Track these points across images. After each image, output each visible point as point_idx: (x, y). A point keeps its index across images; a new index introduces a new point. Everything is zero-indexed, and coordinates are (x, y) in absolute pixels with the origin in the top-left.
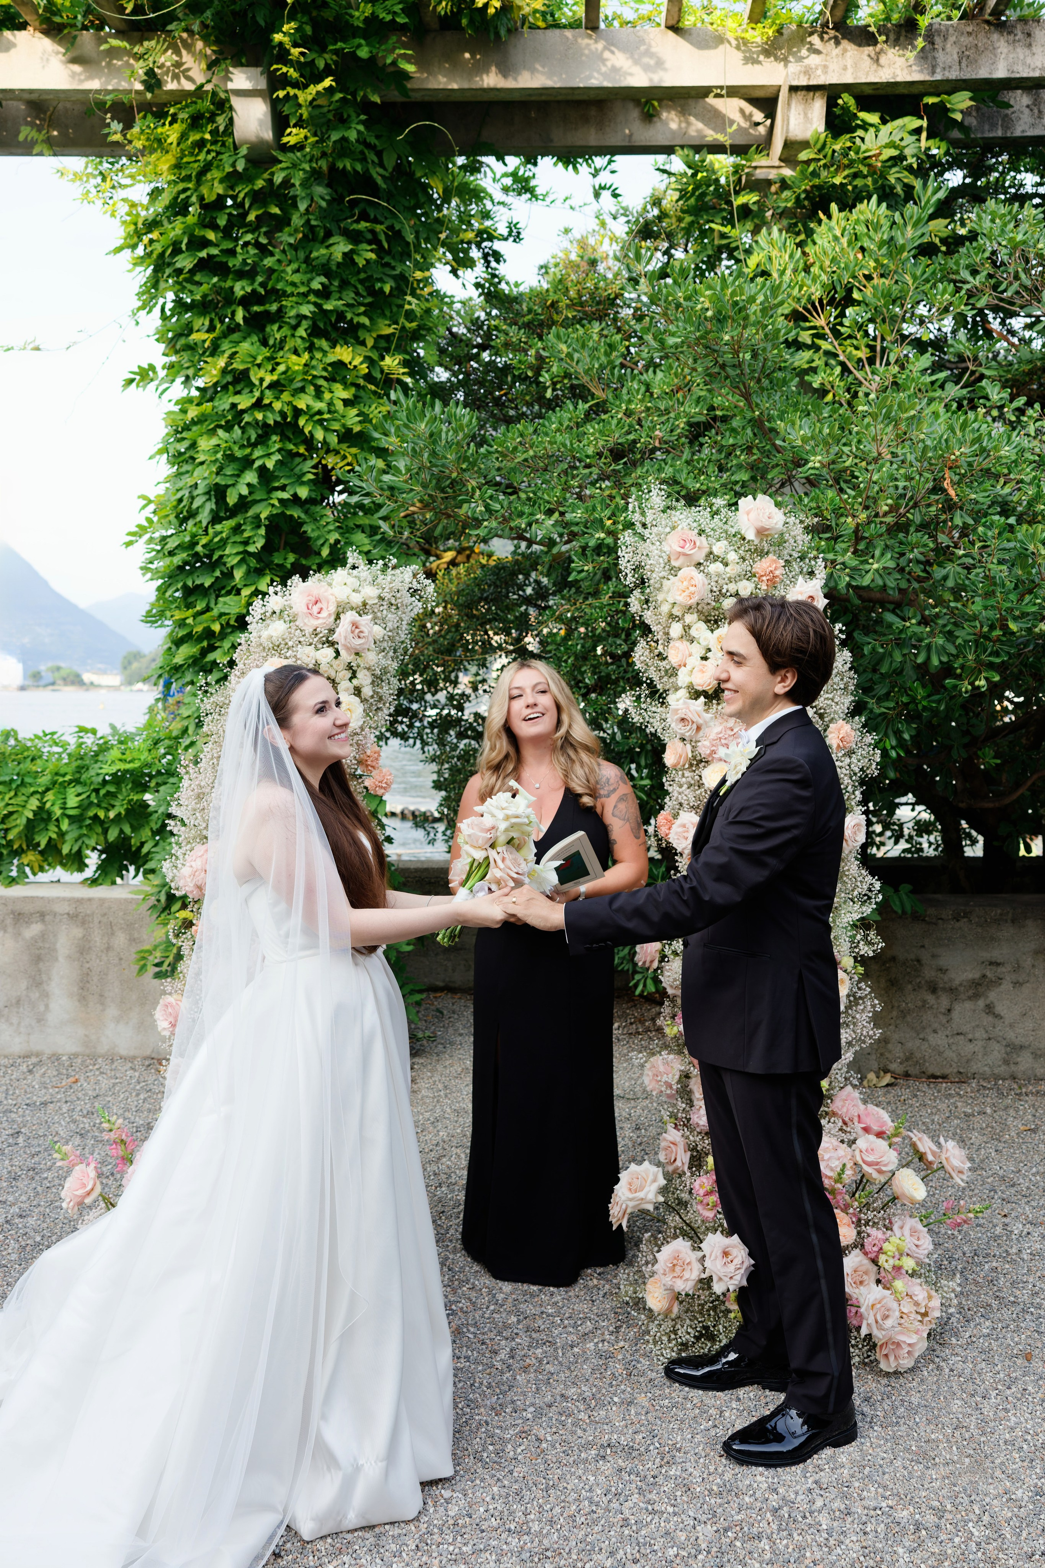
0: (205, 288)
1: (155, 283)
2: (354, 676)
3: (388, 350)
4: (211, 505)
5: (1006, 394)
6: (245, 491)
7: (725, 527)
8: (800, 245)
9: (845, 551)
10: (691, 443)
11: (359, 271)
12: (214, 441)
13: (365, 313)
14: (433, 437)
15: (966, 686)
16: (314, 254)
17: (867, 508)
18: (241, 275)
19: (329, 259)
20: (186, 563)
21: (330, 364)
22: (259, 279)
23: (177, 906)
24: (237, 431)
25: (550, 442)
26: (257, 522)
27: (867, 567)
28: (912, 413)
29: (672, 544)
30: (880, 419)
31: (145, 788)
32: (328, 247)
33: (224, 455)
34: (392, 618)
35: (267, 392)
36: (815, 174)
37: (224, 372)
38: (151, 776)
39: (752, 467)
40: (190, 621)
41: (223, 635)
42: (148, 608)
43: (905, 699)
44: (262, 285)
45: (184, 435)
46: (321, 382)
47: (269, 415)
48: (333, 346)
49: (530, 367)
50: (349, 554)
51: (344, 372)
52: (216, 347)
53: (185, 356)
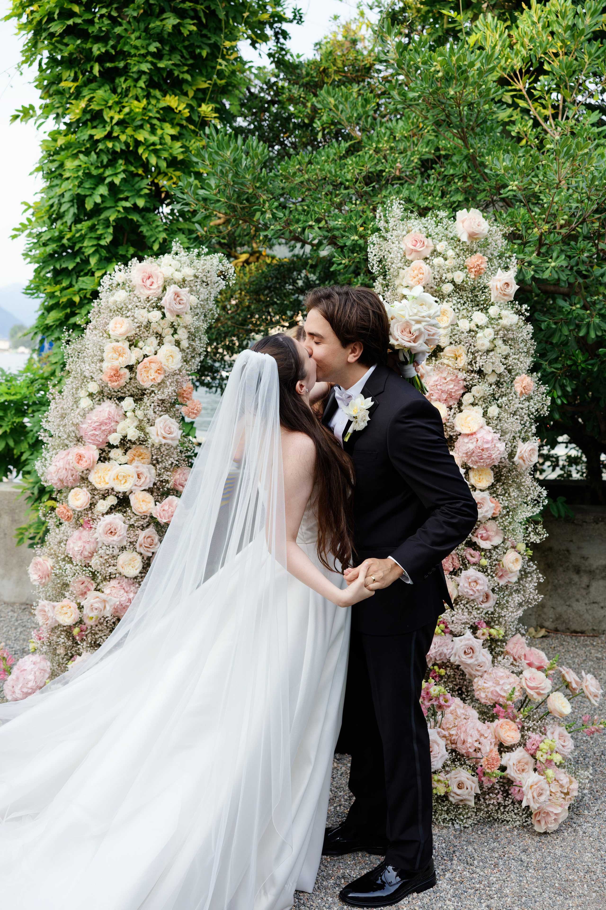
0: (71, 47)
1: (34, 43)
2: (175, 332)
3: (203, 100)
4: (74, 210)
6: (99, 200)
7: (446, 232)
8: (507, 27)
9: (532, 252)
10: (422, 174)
11: (184, 39)
12: (77, 163)
13: (187, 72)
14: (236, 162)
16: (152, 25)
17: (548, 223)
18: (97, 39)
19: (162, 30)
20: (55, 252)
21: (162, 109)
22: (111, 43)
23: (45, 498)
24: (94, 156)
25: (320, 170)
26: (107, 223)
27: (547, 265)
28: (586, 150)
29: (407, 243)
30: (562, 155)
31: (24, 414)
32: (162, 20)
33: (84, 173)
34: (204, 291)
35: (116, 128)
37: (85, 111)
38: (28, 405)
39: (466, 191)
40: (58, 293)
41: (81, 305)
42: (27, 283)
43: (569, 362)
44: (113, 47)
45: (55, 157)
46: (155, 122)
47: (117, 144)
48: (165, 96)
49: (307, 116)
50: (173, 244)
51: (173, 116)
52: (79, 92)
53: (56, 99)
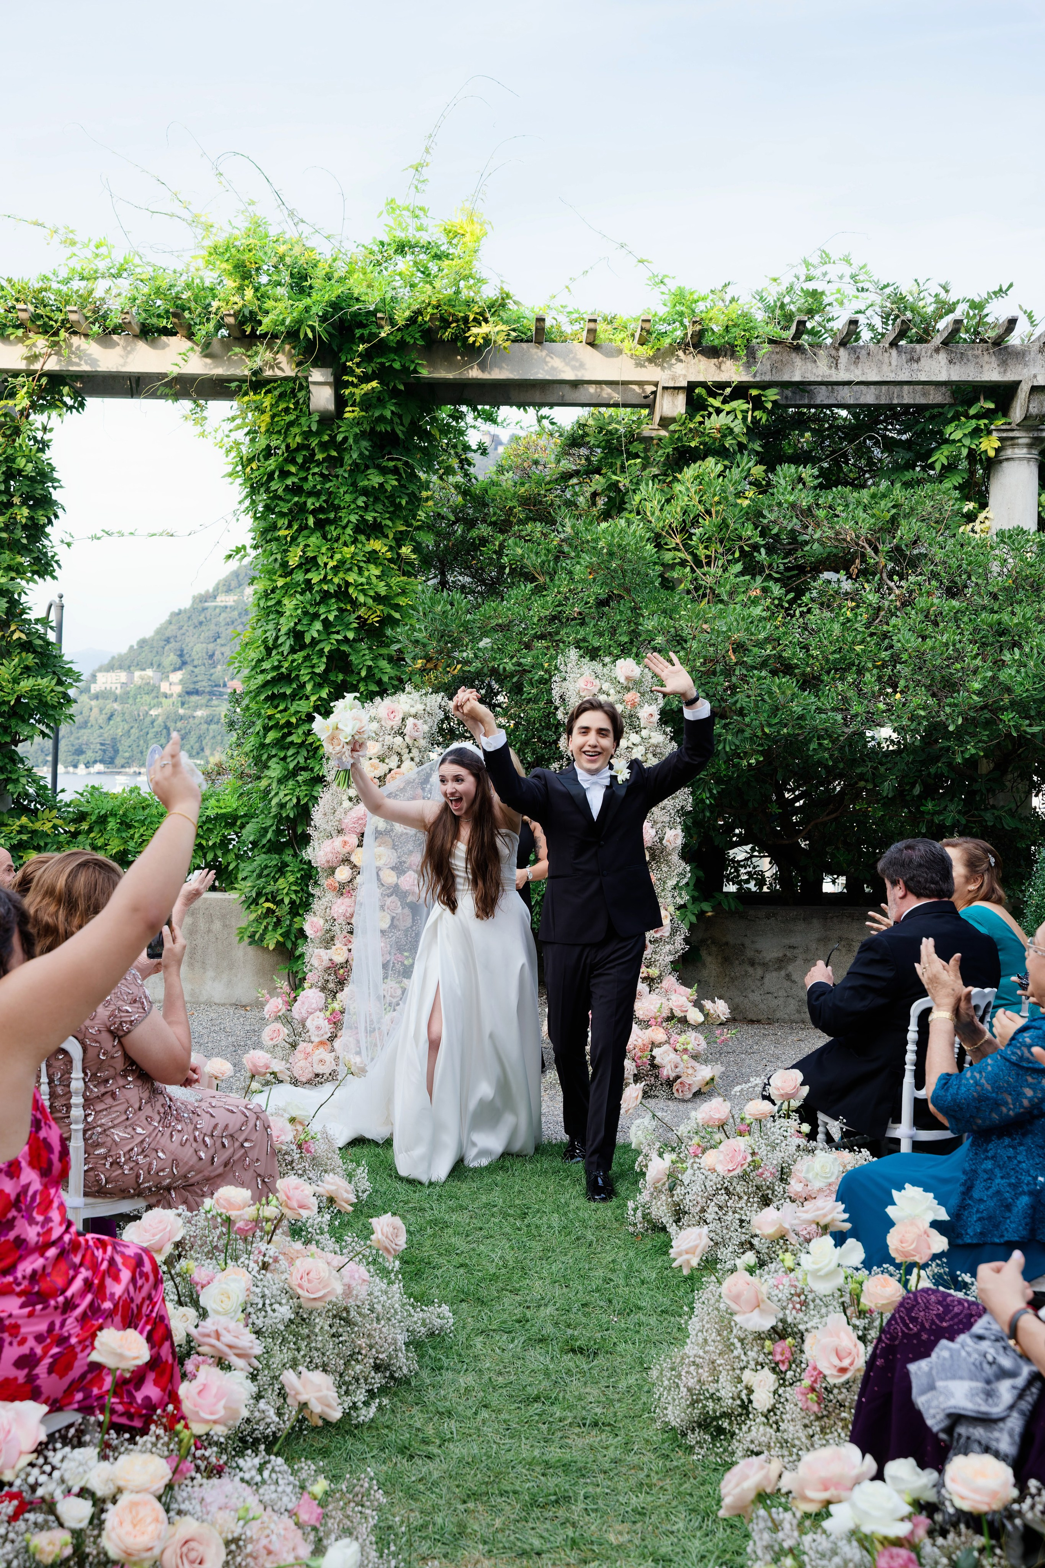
3: (402, 541)
4: (291, 641)
5: (783, 591)
6: (316, 635)
7: (609, 674)
10: (598, 612)
11: (386, 492)
12: (294, 601)
13: (388, 519)
15: (745, 763)
16: (358, 482)
18: (310, 494)
19: (368, 485)
20: (273, 679)
21: (367, 552)
22: (323, 497)
23: (262, 901)
24: (309, 595)
26: (321, 654)
29: (581, 684)
31: (233, 826)
32: (367, 476)
33: (301, 611)
34: (429, 721)
36: (679, 439)
37: (301, 556)
38: (235, 818)
39: (630, 634)
40: (276, 716)
41: (297, 726)
44: (325, 501)
45: (272, 596)
46: (362, 564)
47: (330, 586)
48: (369, 541)
49: (495, 552)
50: (405, 685)
51: (376, 557)
52: (294, 539)
53: (274, 545)
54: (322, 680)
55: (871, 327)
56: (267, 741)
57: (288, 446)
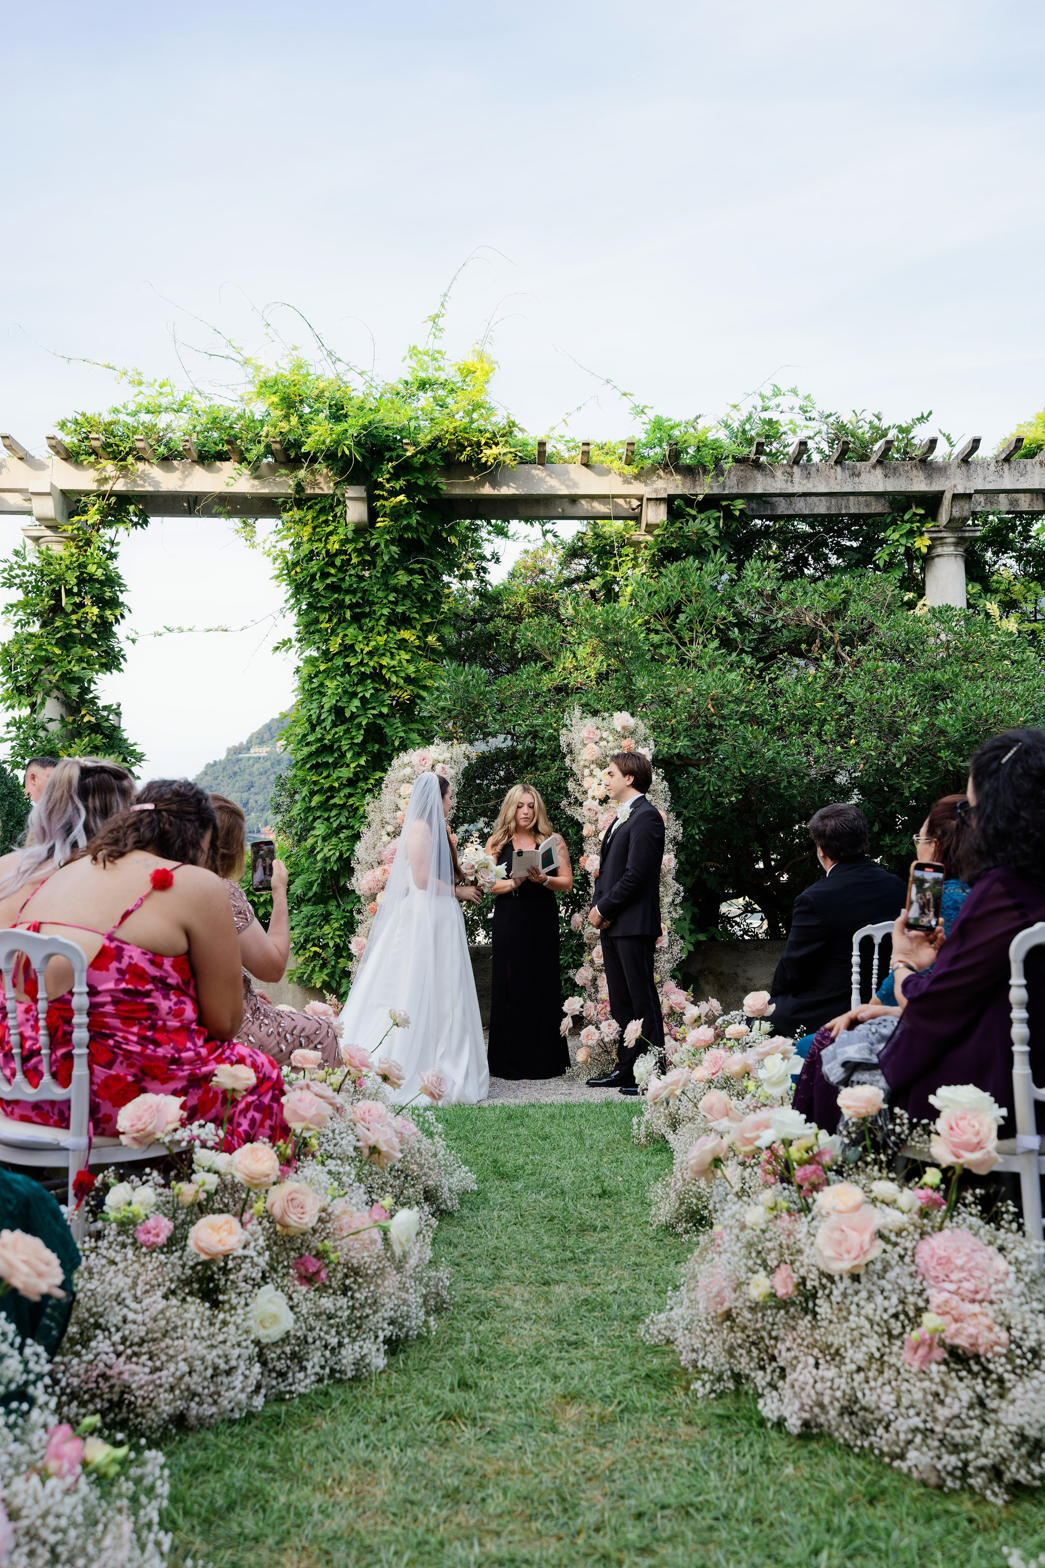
0: (331, 600)
3: (428, 632)
4: (333, 716)
5: (754, 661)
6: (353, 710)
7: (608, 726)
9: (665, 737)
11: (414, 590)
12: (335, 683)
13: (416, 612)
16: (389, 581)
18: (348, 592)
19: (398, 584)
20: (317, 750)
21: (398, 640)
22: (359, 595)
24: (348, 678)
25: (523, 684)
26: (359, 727)
29: (584, 733)
32: (396, 577)
33: (341, 690)
34: (457, 767)
35: (365, 656)
36: (663, 542)
37: (340, 645)
40: (322, 781)
44: (361, 598)
45: (315, 679)
46: (394, 650)
47: (366, 668)
48: (399, 630)
50: (434, 738)
51: (406, 645)
52: (333, 631)
53: (317, 636)
54: (361, 749)
55: (820, 451)
56: (313, 804)
57: (327, 552)
